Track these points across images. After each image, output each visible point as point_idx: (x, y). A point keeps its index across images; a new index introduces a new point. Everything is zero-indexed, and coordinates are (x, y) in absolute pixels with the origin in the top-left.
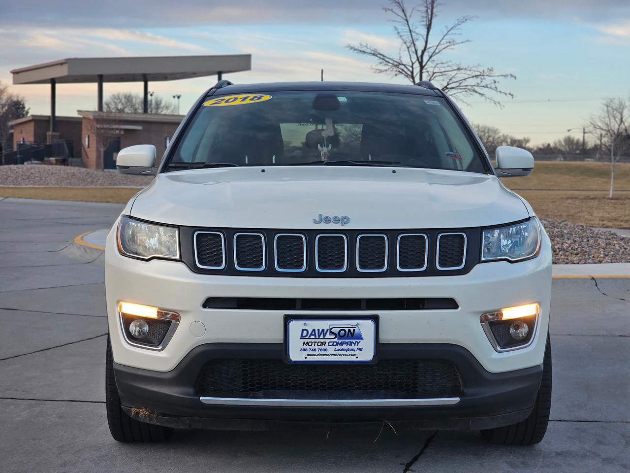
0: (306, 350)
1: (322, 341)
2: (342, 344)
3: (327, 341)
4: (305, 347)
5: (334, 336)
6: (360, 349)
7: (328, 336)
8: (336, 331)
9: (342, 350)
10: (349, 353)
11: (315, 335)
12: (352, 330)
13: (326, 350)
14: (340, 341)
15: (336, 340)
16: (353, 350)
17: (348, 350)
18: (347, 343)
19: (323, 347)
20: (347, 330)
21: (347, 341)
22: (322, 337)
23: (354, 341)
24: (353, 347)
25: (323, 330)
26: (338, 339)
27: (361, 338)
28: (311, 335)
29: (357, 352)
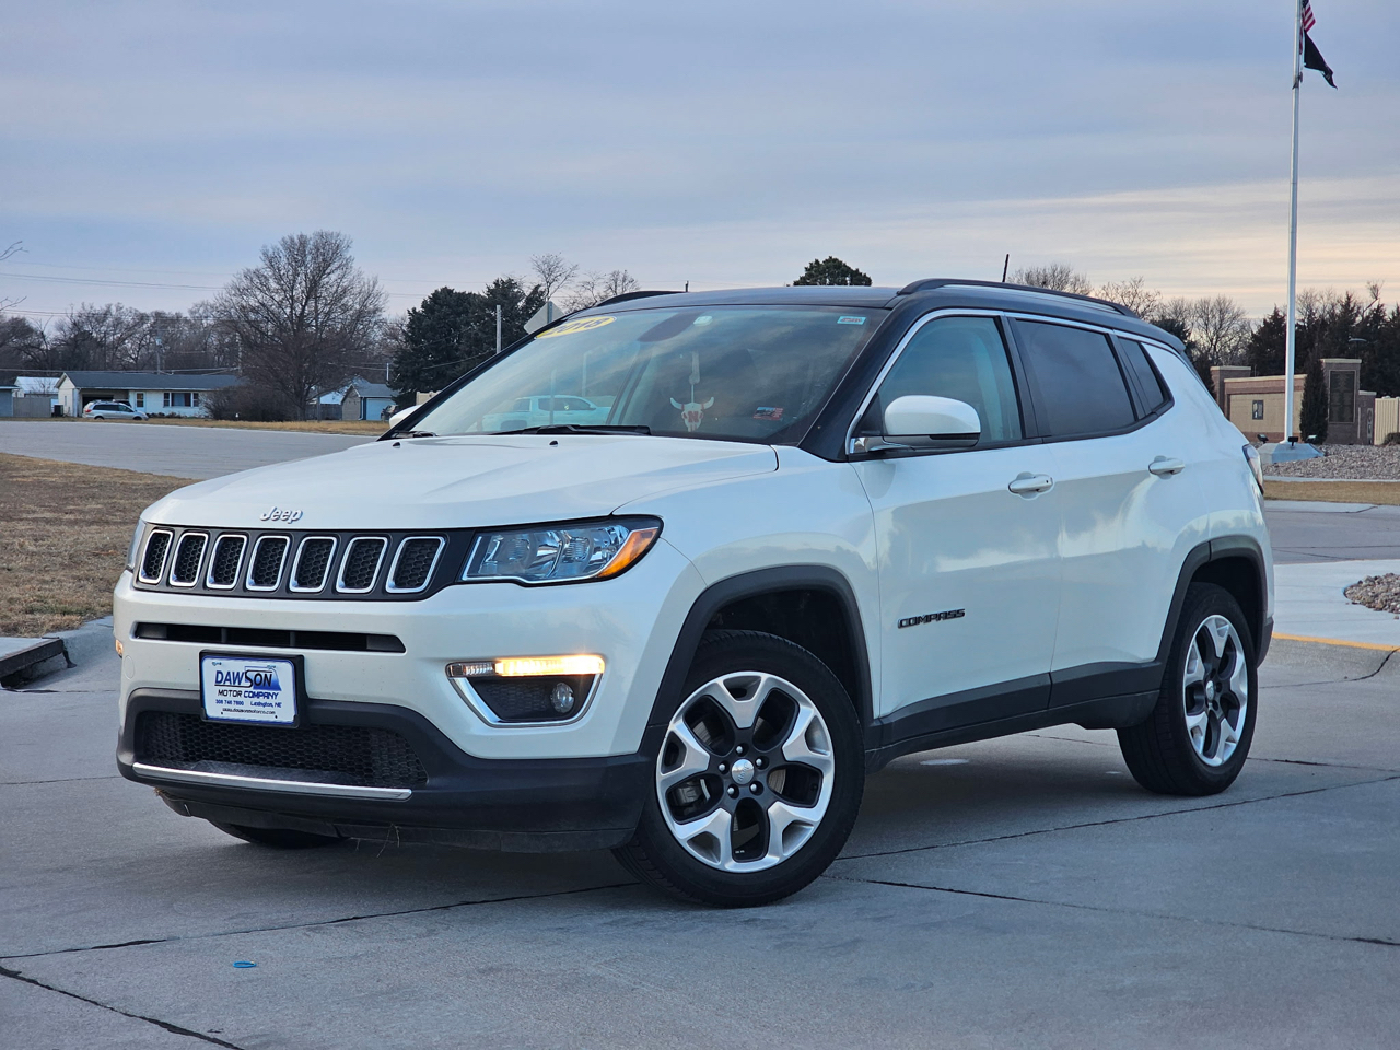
0: (221, 702)
1: (238, 689)
2: (258, 695)
3: (243, 690)
4: (221, 697)
5: (249, 684)
6: (279, 705)
7: (244, 683)
8: (251, 675)
9: (259, 704)
10: (267, 709)
11: (230, 680)
12: (268, 674)
13: (241, 703)
14: (256, 691)
15: (251, 689)
16: (271, 705)
17: (264, 705)
18: (263, 695)
19: (238, 699)
20: (263, 674)
21: (264, 691)
22: (237, 684)
23: (271, 692)
24: (270, 701)
25: (238, 673)
26: (255, 688)
27: (279, 689)
28: (226, 680)
29: (275, 709)
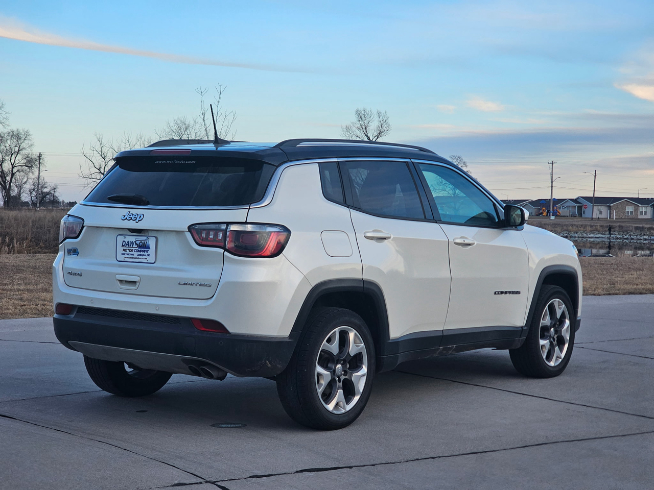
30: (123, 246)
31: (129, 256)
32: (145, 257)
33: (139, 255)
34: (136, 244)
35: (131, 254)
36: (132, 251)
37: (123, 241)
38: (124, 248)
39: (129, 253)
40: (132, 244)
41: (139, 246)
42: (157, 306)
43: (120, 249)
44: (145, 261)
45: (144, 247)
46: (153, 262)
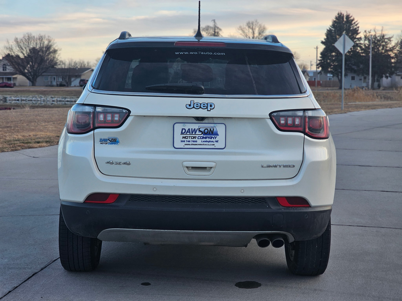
30: (182, 133)
31: (191, 143)
32: (212, 143)
33: (204, 141)
34: (200, 131)
35: (193, 141)
36: (194, 138)
37: (183, 129)
38: (184, 136)
39: (190, 140)
40: (195, 131)
41: (203, 133)
42: (243, 189)
43: (178, 137)
44: (213, 147)
45: (211, 133)
46: (223, 147)
